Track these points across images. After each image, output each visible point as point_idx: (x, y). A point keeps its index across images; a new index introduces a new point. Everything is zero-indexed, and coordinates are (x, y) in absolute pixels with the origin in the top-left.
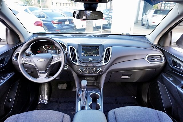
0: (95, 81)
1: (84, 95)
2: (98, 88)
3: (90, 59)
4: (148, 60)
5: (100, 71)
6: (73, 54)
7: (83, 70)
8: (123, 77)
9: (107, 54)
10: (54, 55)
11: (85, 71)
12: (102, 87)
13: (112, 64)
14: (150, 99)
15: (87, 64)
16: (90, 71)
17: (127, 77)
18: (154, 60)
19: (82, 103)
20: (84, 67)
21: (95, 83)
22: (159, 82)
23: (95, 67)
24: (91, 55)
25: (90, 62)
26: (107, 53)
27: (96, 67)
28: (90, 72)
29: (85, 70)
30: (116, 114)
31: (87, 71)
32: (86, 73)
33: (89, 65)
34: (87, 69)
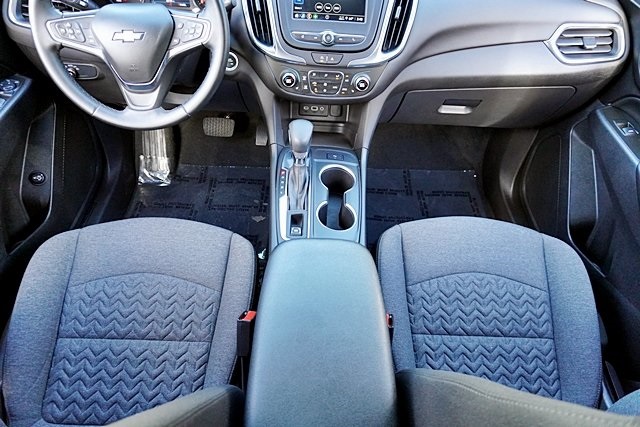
0: (339, 119)
1: (300, 173)
2: (352, 146)
3: (328, 33)
4: (559, 47)
5: (362, 85)
6: (258, 8)
7: (297, 81)
8: (445, 110)
9: (397, 16)
10: (179, 15)
11: (306, 83)
12: (366, 144)
13: (411, 60)
14: (524, 188)
15: (315, 54)
16: (325, 84)
17: (461, 110)
18: (582, 47)
19: (293, 203)
20: (300, 68)
21: (342, 125)
22: (575, 135)
23: (346, 68)
24: (331, 18)
25: (327, 49)
26: (399, 8)
27: (351, 68)
28: (325, 87)
29: (304, 78)
30: (405, 242)
31: (315, 83)
32: (307, 92)
33: (322, 58)
34: (311, 74)
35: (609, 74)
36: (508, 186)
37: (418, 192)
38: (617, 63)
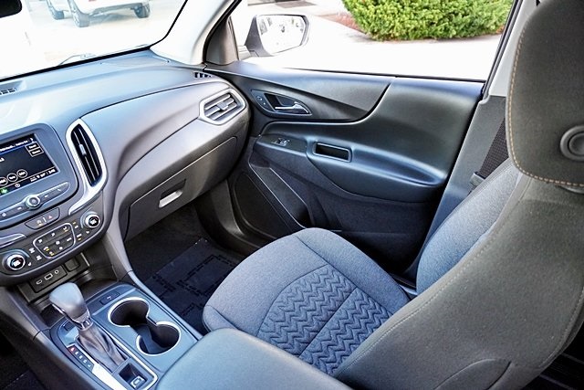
1: (94, 334)
3: (29, 198)
4: (209, 117)
5: (94, 222)
7: (26, 258)
8: (163, 203)
9: (84, 152)
11: (36, 253)
12: (128, 268)
13: (118, 178)
15: (29, 223)
17: (174, 196)
18: (221, 111)
19: (109, 364)
20: (24, 243)
21: (86, 272)
22: (254, 166)
23: (68, 216)
24: (22, 184)
25: (37, 211)
26: (81, 146)
27: (72, 215)
28: (60, 245)
29: (32, 250)
31: (47, 248)
32: (41, 262)
33: (39, 222)
34: (37, 242)
35: (247, 118)
36: (234, 229)
37: (178, 283)
38: (246, 110)
